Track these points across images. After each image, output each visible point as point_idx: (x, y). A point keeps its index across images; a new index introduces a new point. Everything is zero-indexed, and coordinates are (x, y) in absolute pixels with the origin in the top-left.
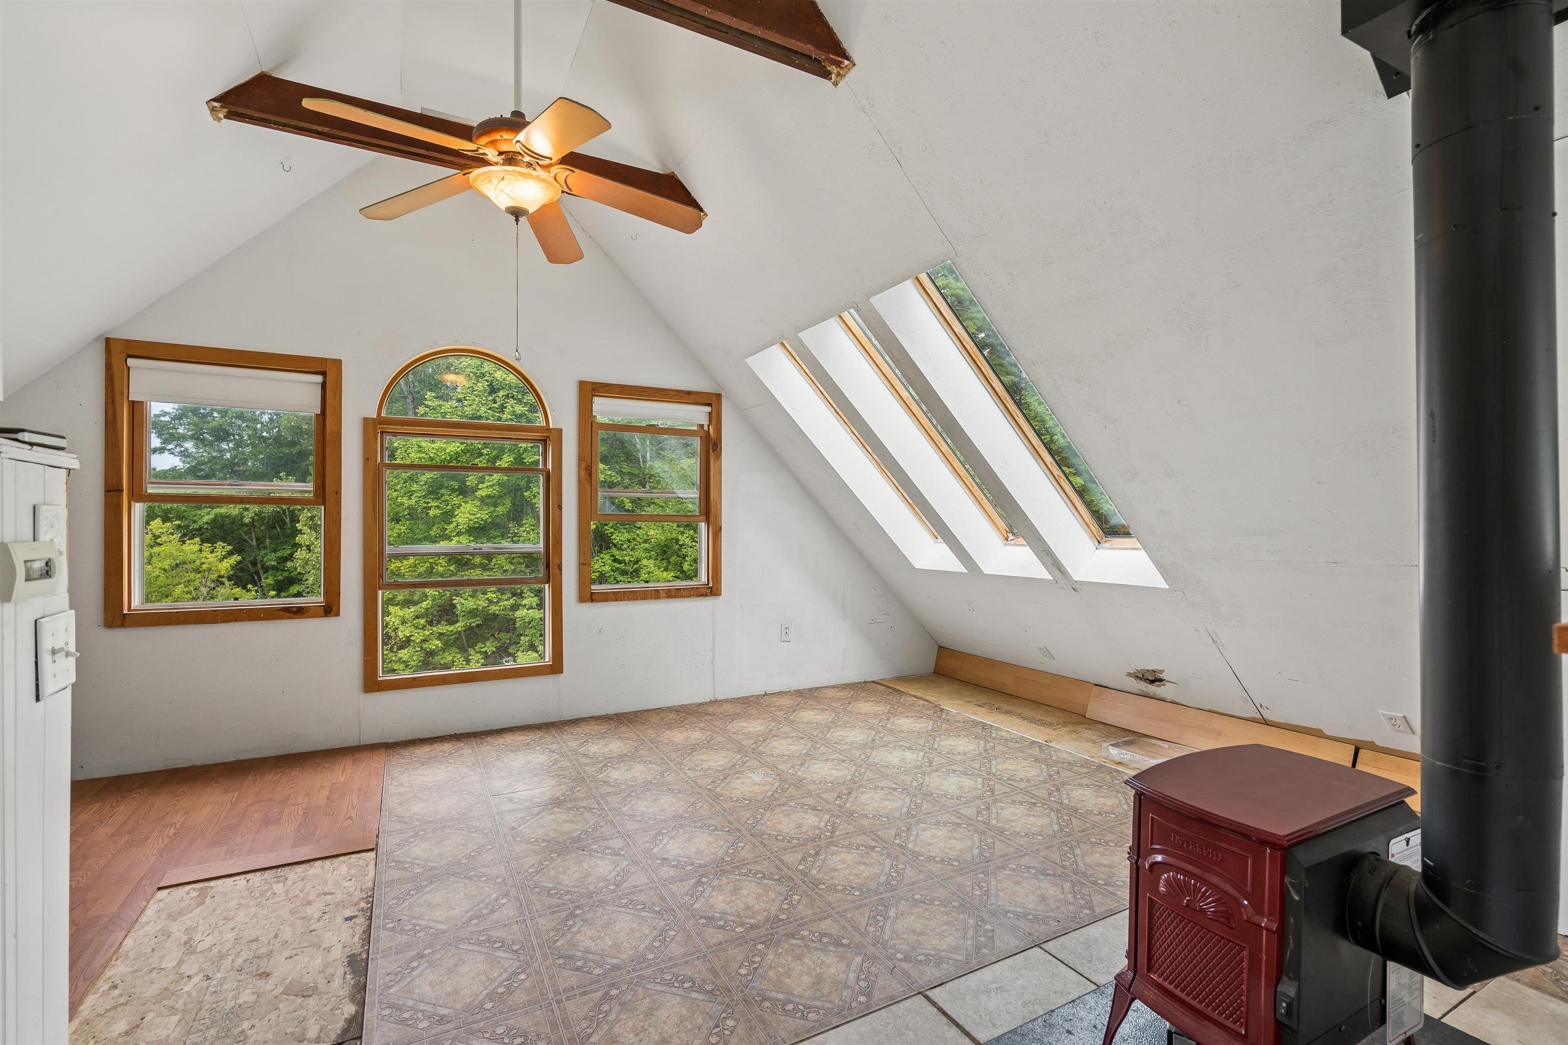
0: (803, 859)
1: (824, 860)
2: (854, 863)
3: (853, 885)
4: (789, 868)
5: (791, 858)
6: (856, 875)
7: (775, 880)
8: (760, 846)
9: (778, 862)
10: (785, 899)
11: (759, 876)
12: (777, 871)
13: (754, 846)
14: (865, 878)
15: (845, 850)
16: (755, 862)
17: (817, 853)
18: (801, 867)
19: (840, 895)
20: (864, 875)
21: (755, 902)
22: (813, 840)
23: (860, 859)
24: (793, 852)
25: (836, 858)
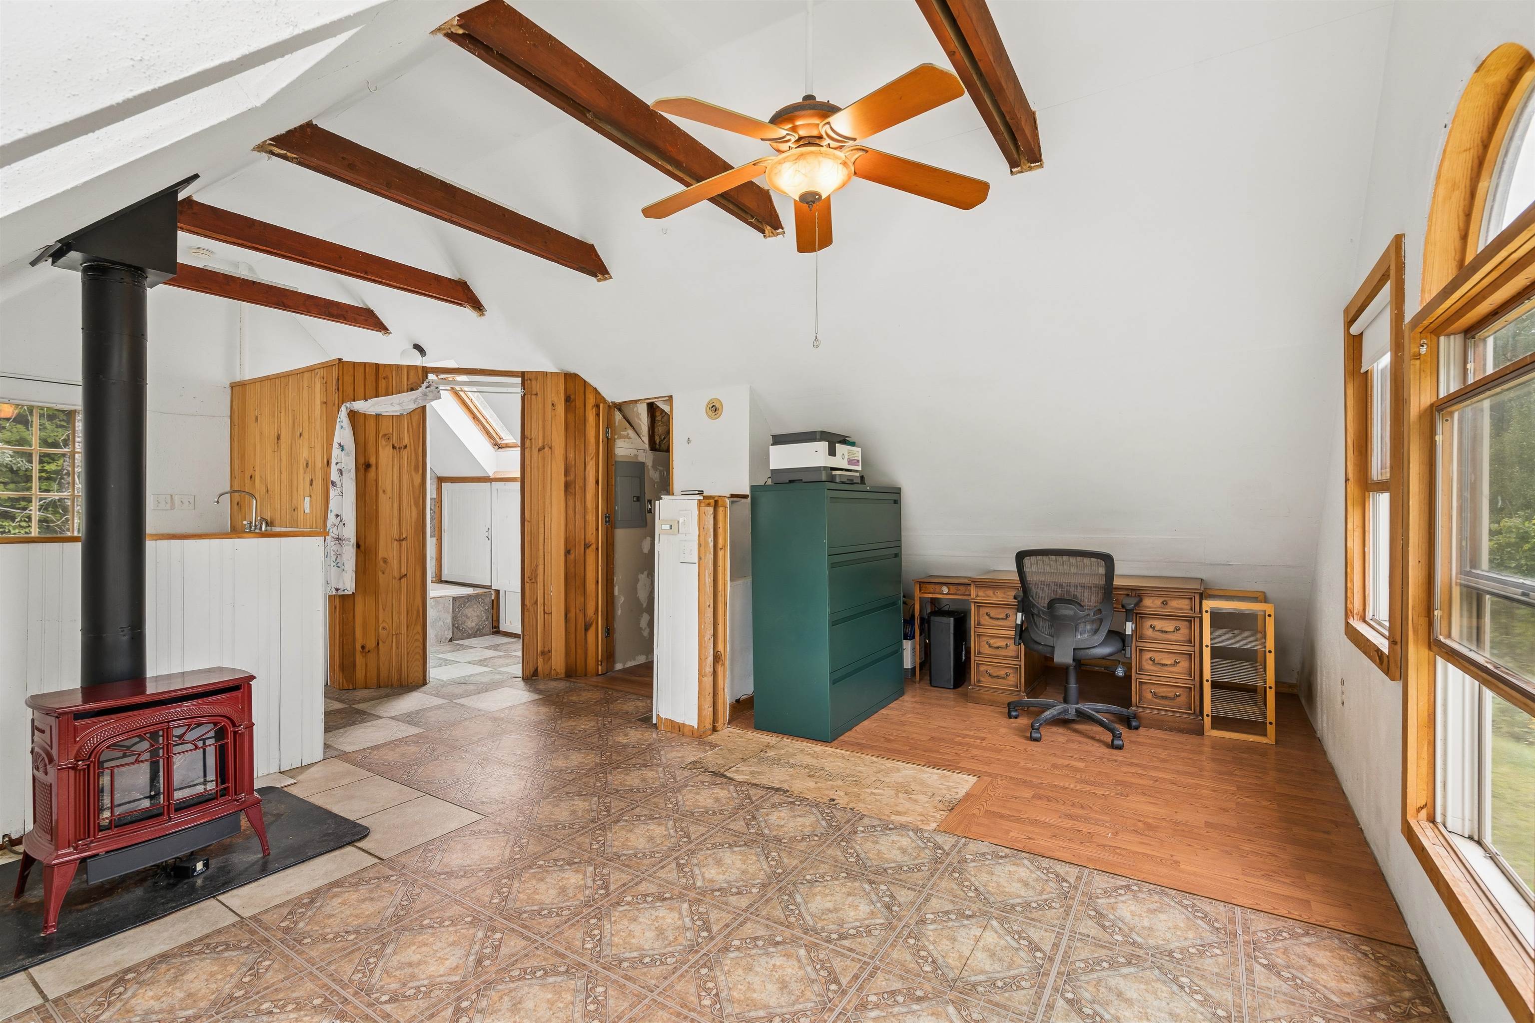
0: (497, 948)
1: (468, 954)
2: (425, 962)
3: (430, 931)
4: (513, 930)
5: (513, 945)
6: (426, 945)
7: (525, 912)
8: (562, 950)
9: (530, 934)
10: (507, 896)
11: (546, 912)
12: (527, 923)
13: (570, 948)
14: (414, 944)
15: (438, 980)
16: (558, 927)
17: (479, 962)
18: (498, 936)
19: (447, 915)
20: (414, 948)
21: (537, 886)
22: (489, 984)
23: (416, 971)
24: (513, 955)
25: (451, 962)
